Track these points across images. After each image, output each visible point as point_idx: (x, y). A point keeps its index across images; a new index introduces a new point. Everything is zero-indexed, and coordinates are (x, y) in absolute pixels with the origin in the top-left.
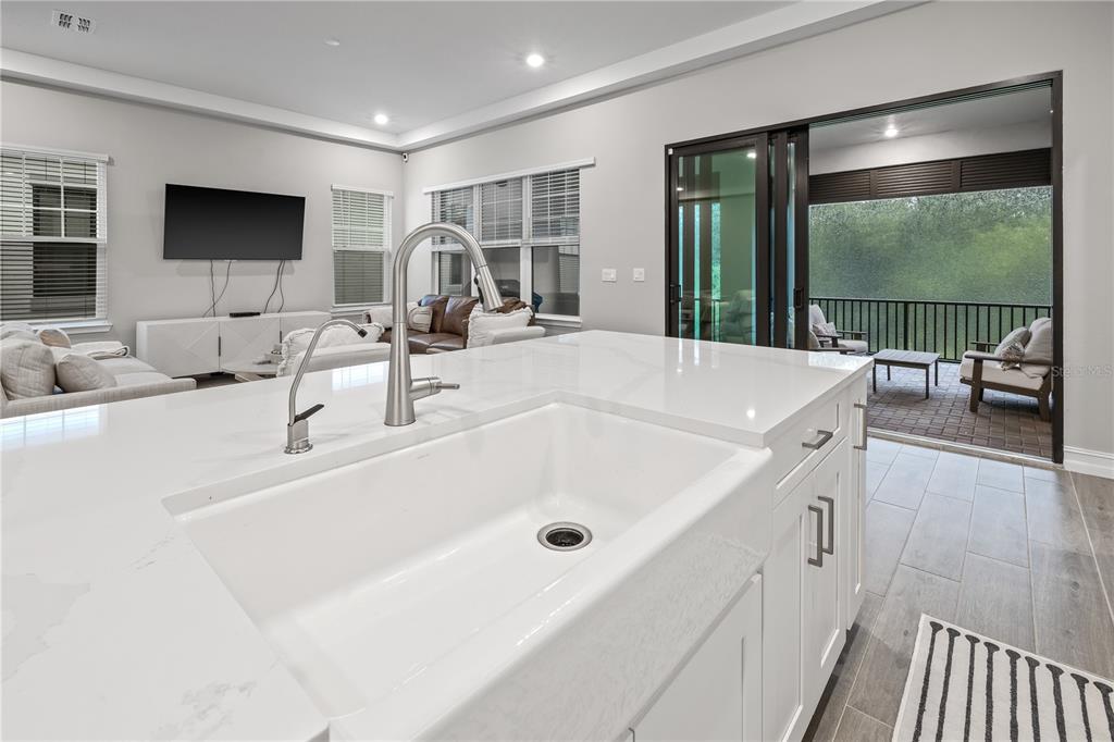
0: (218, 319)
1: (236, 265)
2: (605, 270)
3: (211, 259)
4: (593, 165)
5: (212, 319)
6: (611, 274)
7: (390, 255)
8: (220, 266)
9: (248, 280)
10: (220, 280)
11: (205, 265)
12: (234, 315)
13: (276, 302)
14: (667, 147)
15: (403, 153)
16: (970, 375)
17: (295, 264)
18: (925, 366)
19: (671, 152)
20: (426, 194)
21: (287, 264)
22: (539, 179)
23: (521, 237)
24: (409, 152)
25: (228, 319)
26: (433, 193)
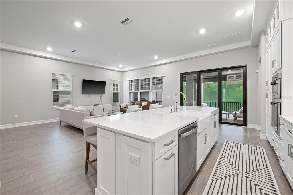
0: (91, 106)
1: (94, 95)
2: (168, 96)
3: (89, 94)
4: (165, 76)
5: (89, 106)
6: (169, 97)
7: (120, 93)
8: (91, 95)
9: (96, 98)
10: (91, 98)
11: (88, 95)
12: (94, 105)
13: (100, 103)
14: (180, 74)
15: (123, 72)
16: (234, 115)
17: (104, 95)
18: (226, 114)
19: (181, 74)
20: (128, 81)
21: (102, 95)
22: (153, 79)
23: (150, 89)
24: (124, 72)
25: (93, 106)
26: (130, 81)
